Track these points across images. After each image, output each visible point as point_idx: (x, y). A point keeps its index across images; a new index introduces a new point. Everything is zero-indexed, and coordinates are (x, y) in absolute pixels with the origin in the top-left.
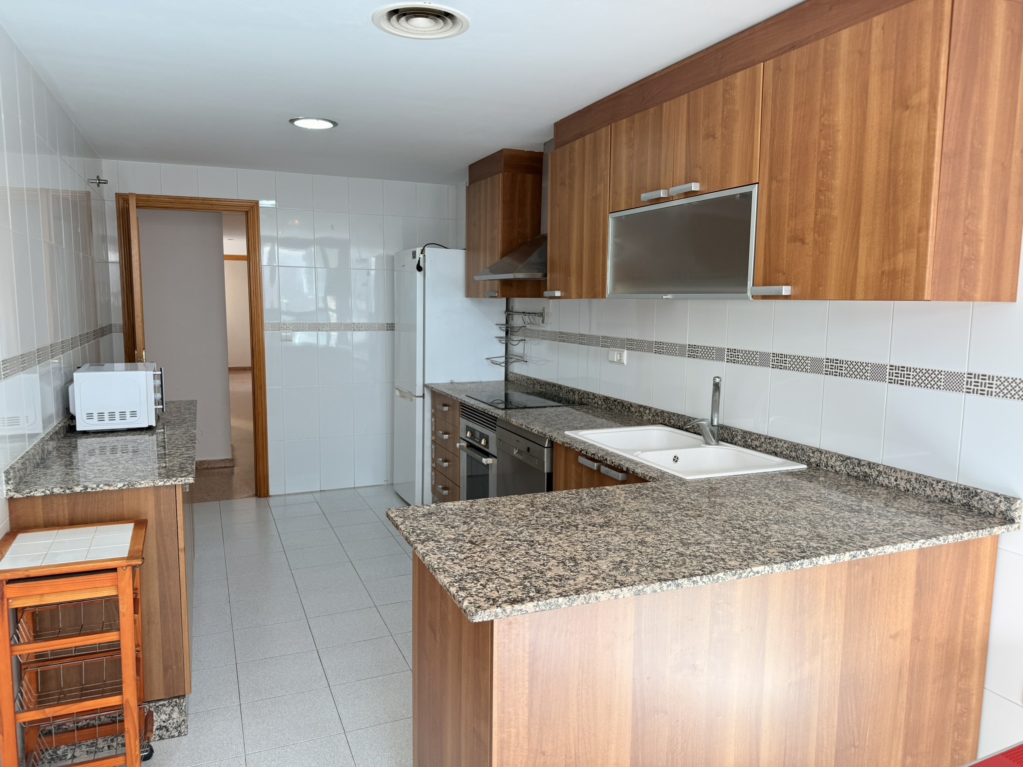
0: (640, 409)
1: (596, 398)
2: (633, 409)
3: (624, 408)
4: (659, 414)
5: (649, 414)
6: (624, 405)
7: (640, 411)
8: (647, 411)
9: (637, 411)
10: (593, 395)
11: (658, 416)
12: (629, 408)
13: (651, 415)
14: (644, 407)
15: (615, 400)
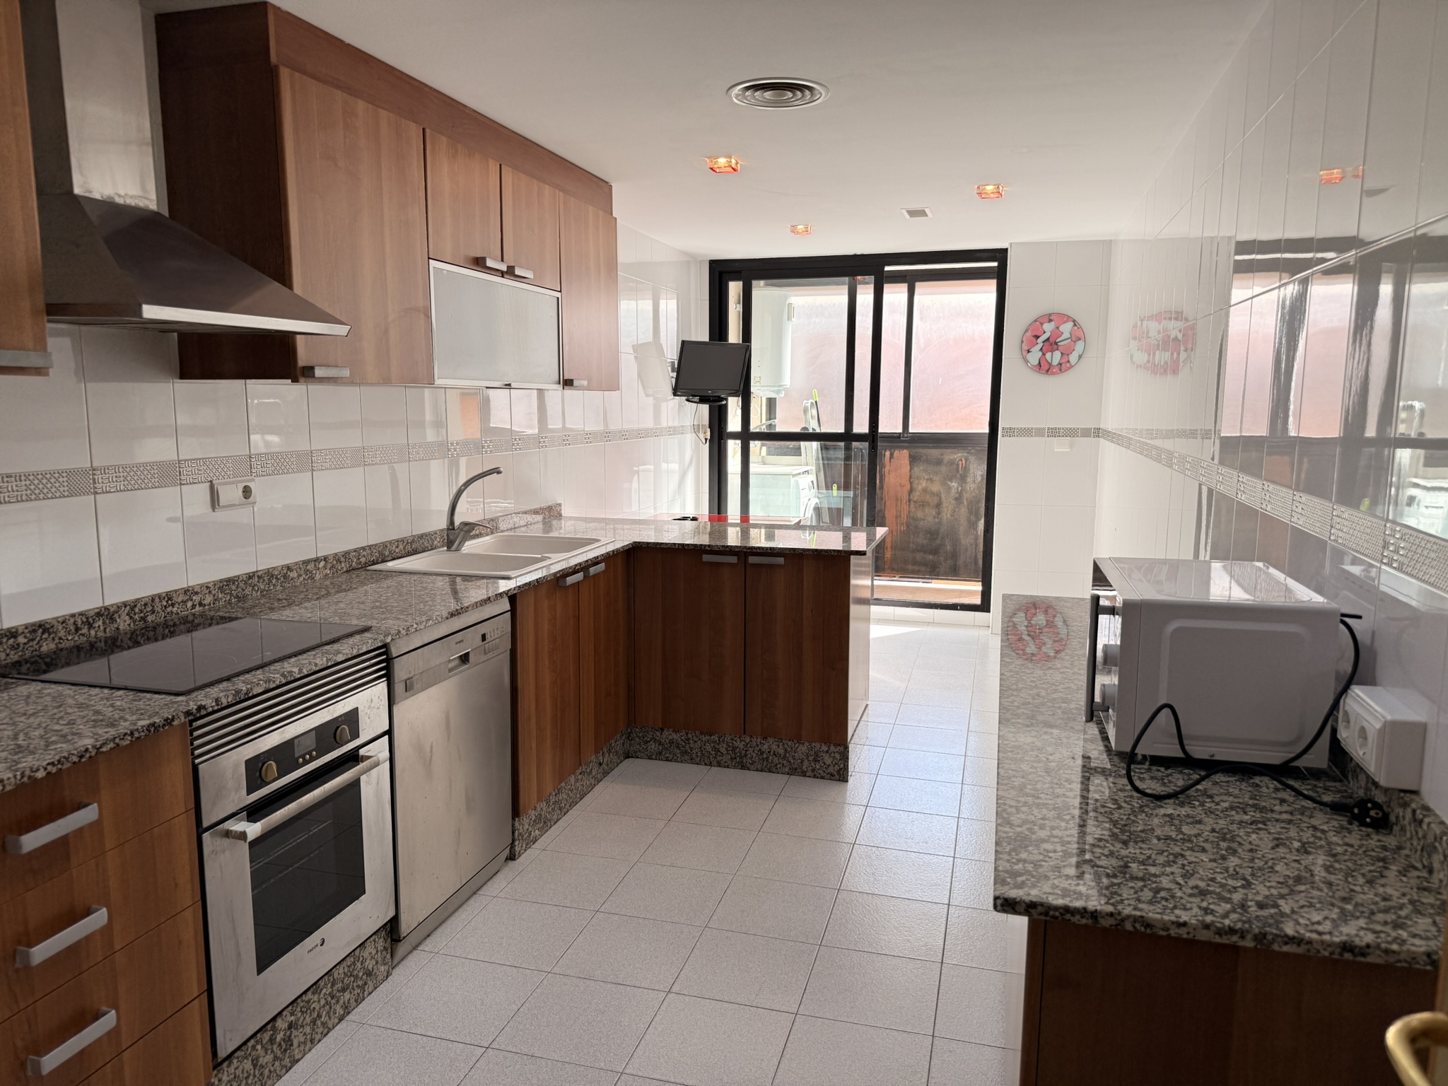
0: (308, 567)
1: (197, 593)
2: (293, 574)
3: (274, 581)
4: (342, 559)
5: (325, 567)
6: (272, 576)
7: (308, 570)
8: (322, 564)
9: (302, 572)
10: (186, 591)
11: (341, 562)
12: (285, 576)
13: (329, 566)
14: (315, 561)
15: (250, 576)
